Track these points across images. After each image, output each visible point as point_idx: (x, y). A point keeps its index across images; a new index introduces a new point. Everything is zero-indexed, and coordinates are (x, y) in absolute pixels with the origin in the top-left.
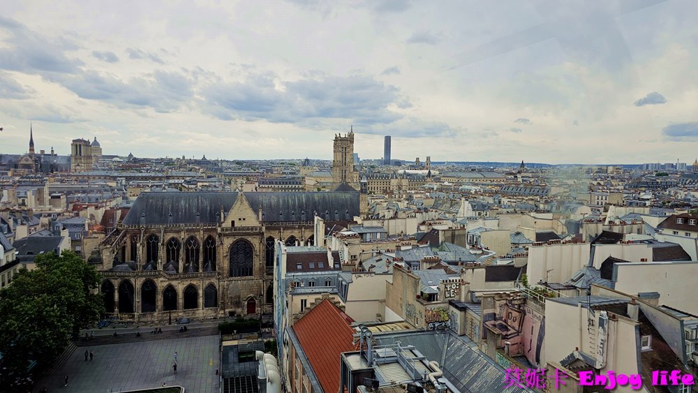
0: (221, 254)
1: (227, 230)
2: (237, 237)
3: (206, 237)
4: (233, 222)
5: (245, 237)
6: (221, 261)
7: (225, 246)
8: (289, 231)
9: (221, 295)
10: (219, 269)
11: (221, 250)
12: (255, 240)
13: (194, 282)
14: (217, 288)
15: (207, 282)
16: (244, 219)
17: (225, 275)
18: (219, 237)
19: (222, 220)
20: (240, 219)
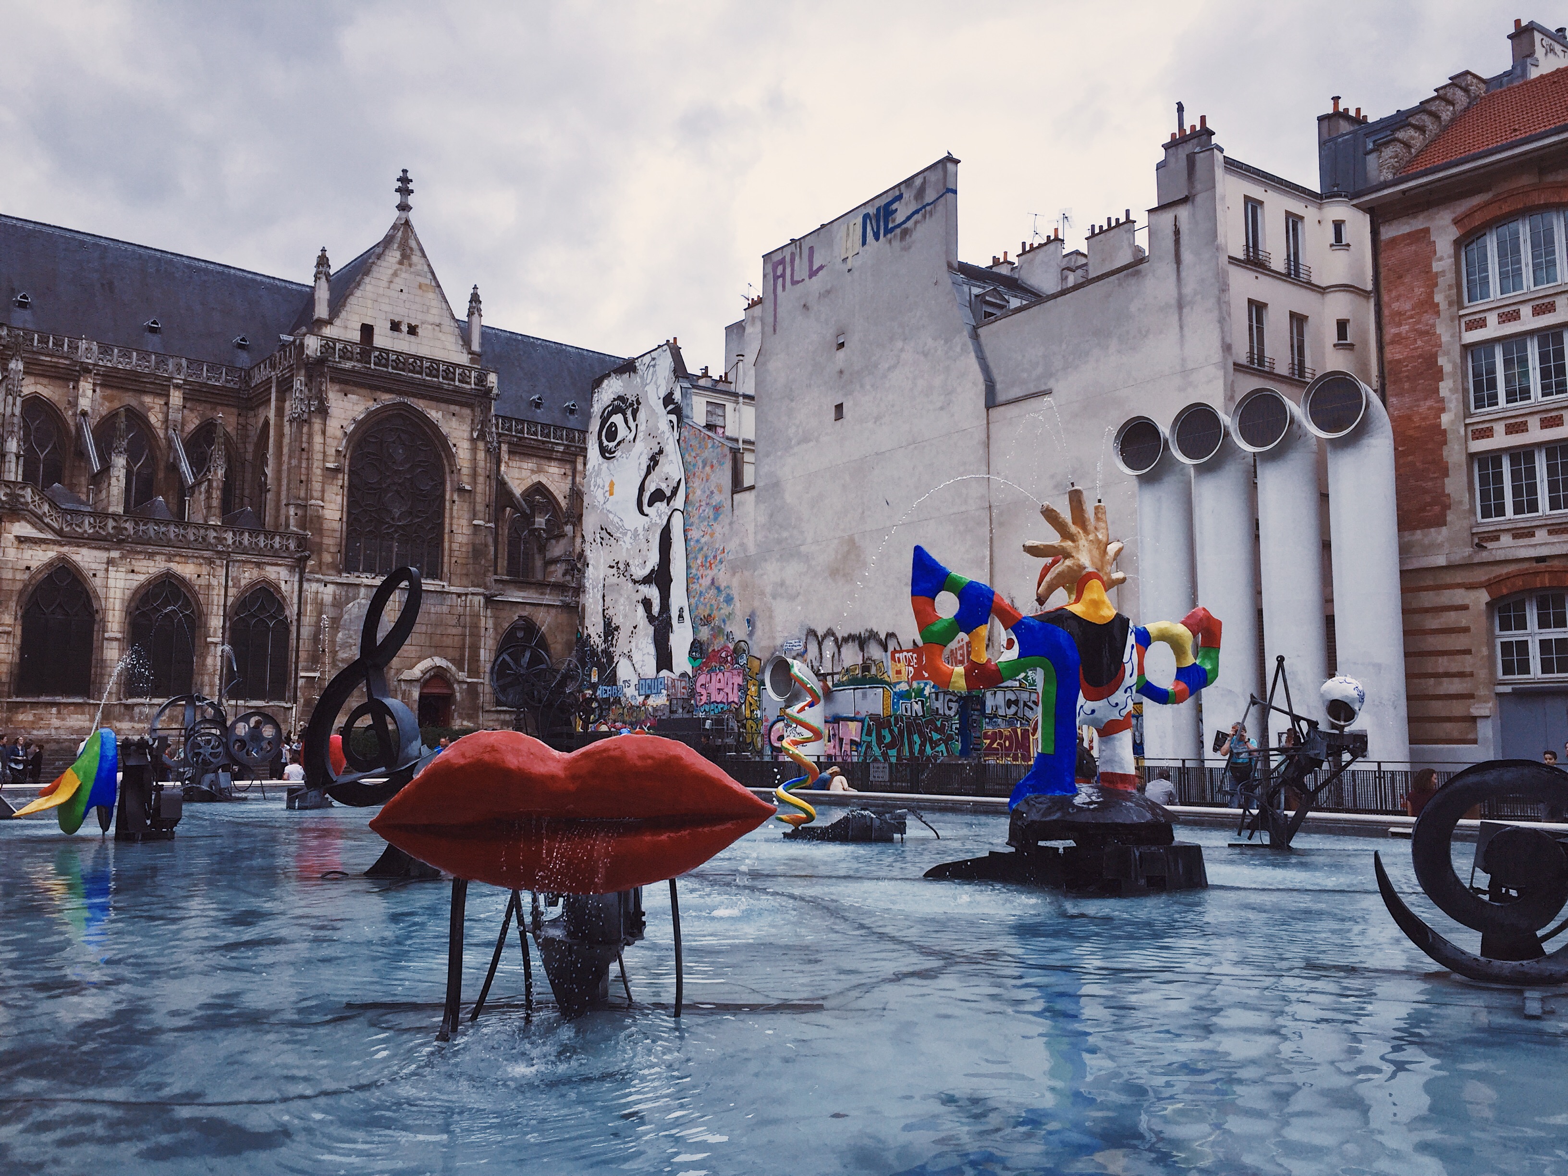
0: (318, 456)
1: (345, 355)
2: (387, 398)
3: (191, 427)
4: (367, 330)
5: (420, 404)
6: (317, 486)
7: (334, 426)
8: (529, 465)
9: (305, 645)
10: (302, 525)
11: (318, 439)
12: (454, 423)
13: (187, 570)
14: (292, 611)
15: (248, 576)
16: (413, 330)
17: (327, 558)
18: (310, 378)
19: (321, 311)
20: (395, 326)
